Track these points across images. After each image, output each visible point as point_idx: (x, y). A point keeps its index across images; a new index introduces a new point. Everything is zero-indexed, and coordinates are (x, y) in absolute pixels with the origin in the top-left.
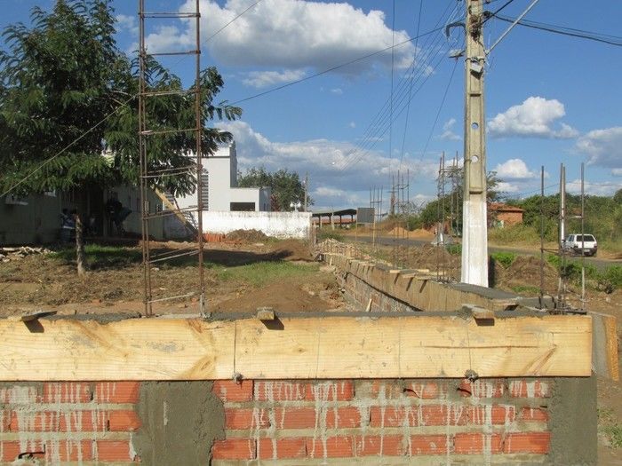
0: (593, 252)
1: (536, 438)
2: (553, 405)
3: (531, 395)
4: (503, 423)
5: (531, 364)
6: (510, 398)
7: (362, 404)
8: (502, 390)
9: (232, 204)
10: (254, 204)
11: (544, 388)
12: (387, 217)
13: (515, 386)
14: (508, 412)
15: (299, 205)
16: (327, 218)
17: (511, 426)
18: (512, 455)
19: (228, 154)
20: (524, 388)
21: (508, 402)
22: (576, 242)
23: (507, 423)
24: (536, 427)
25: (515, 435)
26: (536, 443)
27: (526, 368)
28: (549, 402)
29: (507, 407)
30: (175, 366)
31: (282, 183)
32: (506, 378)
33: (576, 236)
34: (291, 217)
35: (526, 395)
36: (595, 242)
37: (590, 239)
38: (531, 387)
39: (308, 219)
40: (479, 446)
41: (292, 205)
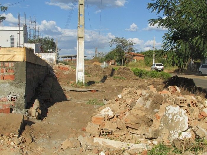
0: (162, 70)
1: (11, 76)
2: (15, 68)
3: (10, 66)
4: (3, 73)
5: (9, 59)
6: (5, 67)
8: (3, 65)
11: (13, 64)
12: (93, 58)
13: (6, 64)
14: (4, 70)
15: (51, 50)
16: (70, 58)
18: (6, 80)
19: (23, 29)
20: (8, 65)
21: (4, 68)
22: (156, 66)
23: (4, 73)
24: (11, 74)
25: (6, 76)
26: (11, 78)
27: (8, 59)
28: (14, 68)
29: (4, 69)
31: (47, 42)
32: (4, 62)
33: (156, 64)
34: (48, 55)
35: (9, 66)
36: (163, 66)
37: (161, 65)
38: (10, 64)
39: (55, 56)
41: (48, 50)
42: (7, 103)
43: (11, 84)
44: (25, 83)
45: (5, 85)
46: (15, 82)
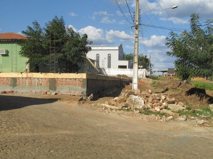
1: (82, 84)
2: (83, 81)
7: (67, 81)
9: (119, 66)
10: (126, 66)
13: (80, 79)
15: (142, 67)
17: (79, 83)
19: (118, 49)
30: (52, 77)
40: (77, 85)
41: (139, 67)
42: (80, 94)
43: (82, 87)
44: (86, 87)
45: (79, 87)
46: (83, 86)
